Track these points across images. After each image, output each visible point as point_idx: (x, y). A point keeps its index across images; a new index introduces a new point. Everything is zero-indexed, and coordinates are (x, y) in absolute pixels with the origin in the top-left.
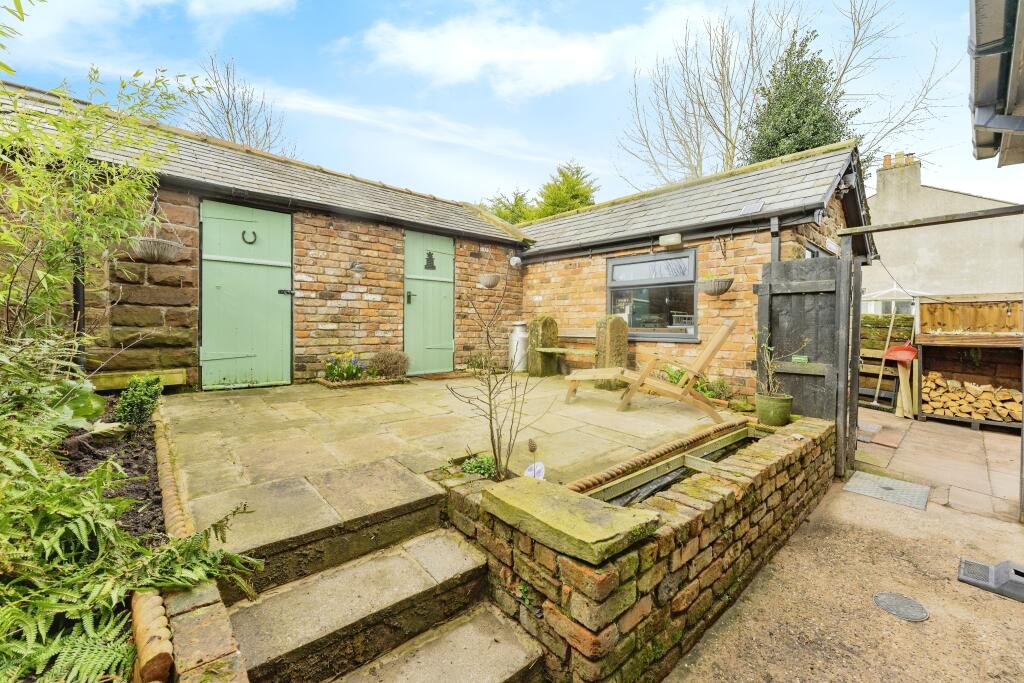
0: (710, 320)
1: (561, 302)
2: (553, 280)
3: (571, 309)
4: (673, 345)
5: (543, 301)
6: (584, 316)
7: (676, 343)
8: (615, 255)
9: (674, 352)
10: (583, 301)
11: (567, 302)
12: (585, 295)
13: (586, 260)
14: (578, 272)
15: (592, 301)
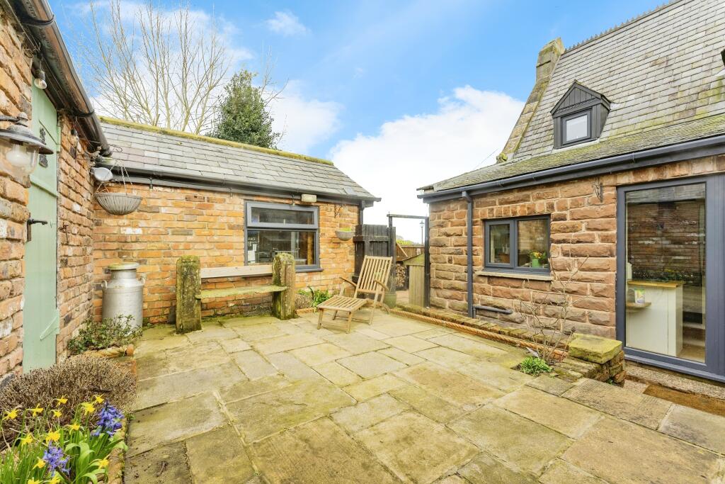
0: (327, 255)
1: (181, 238)
2: (163, 210)
3: (197, 246)
4: (305, 274)
5: (143, 235)
6: (217, 253)
7: (307, 272)
8: (255, 198)
9: (306, 279)
10: (216, 238)
11: (189, 238)
12: (218, 232)
13: (218, 196)
14: (208, 207)
15: (228, 239)
